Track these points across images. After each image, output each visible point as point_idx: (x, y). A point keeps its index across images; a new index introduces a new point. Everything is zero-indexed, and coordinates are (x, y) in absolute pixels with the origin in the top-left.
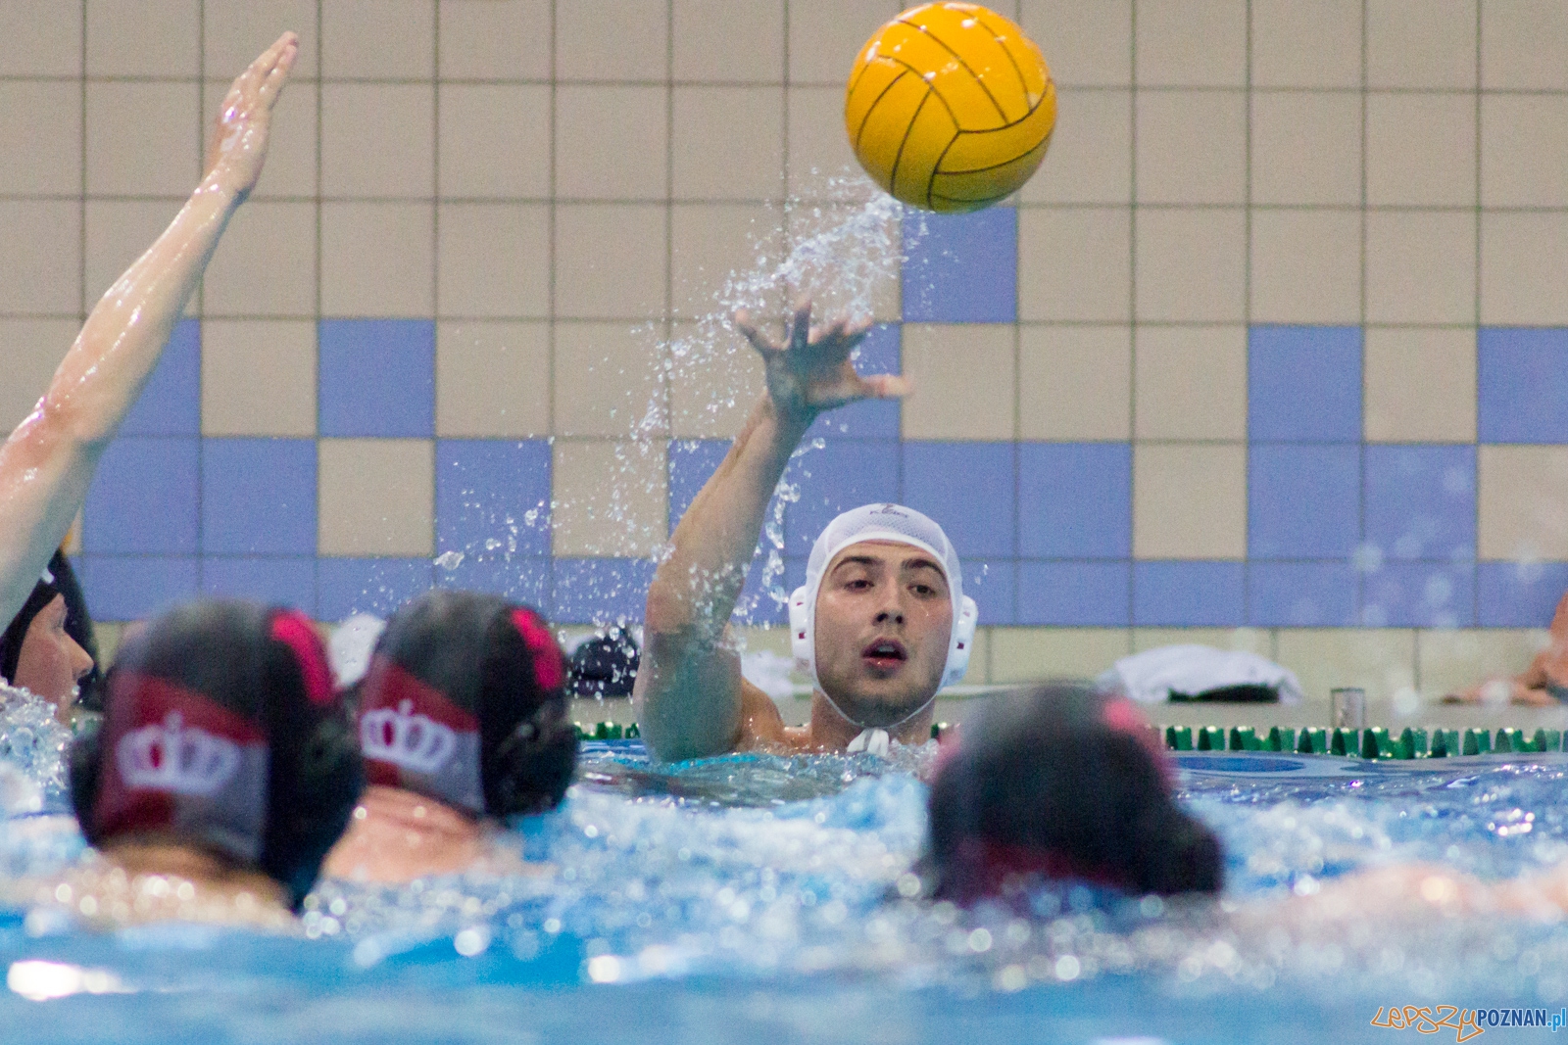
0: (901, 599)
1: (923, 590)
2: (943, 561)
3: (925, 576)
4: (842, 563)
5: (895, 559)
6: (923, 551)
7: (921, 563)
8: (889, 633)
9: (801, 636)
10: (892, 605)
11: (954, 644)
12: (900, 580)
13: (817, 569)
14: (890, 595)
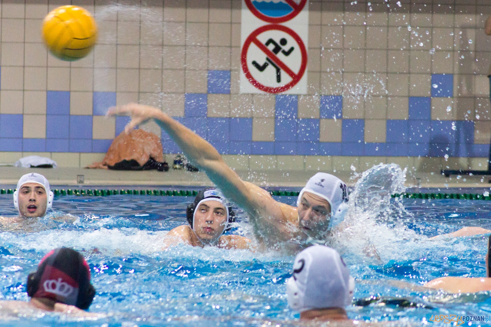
0: (35, 195)
1: (40, 193)
2: (44, 186)
3: (40, 190)
5: (33, 187)
6: (37, 184)
7: (38, 187)
8: (33, 204)
10: (32, 197)
11: (48, 203)
14: (33, 195)
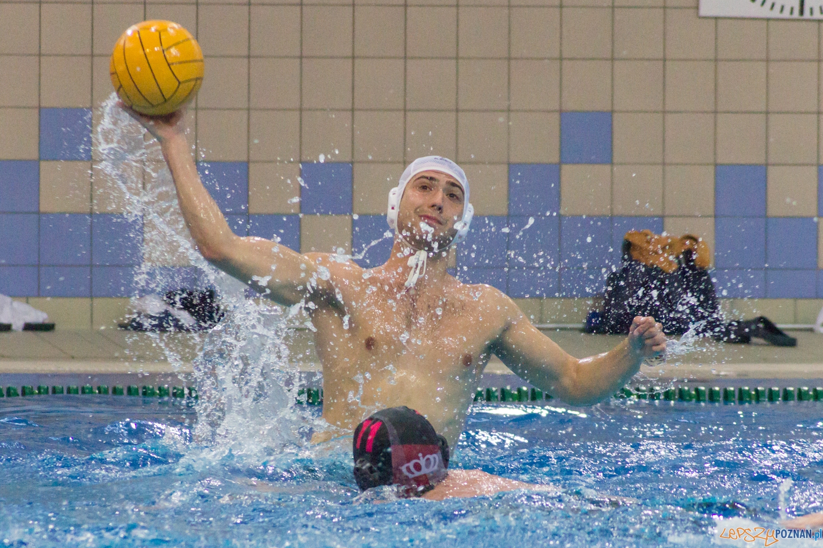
4: (418, 178)
9: (393, 208)
12: (444, 190)
13: (405, 179)
